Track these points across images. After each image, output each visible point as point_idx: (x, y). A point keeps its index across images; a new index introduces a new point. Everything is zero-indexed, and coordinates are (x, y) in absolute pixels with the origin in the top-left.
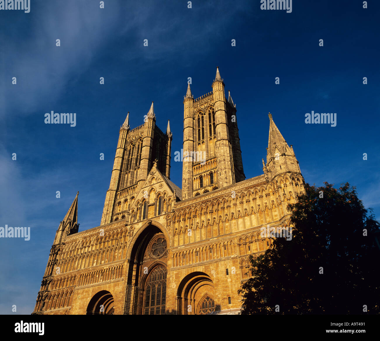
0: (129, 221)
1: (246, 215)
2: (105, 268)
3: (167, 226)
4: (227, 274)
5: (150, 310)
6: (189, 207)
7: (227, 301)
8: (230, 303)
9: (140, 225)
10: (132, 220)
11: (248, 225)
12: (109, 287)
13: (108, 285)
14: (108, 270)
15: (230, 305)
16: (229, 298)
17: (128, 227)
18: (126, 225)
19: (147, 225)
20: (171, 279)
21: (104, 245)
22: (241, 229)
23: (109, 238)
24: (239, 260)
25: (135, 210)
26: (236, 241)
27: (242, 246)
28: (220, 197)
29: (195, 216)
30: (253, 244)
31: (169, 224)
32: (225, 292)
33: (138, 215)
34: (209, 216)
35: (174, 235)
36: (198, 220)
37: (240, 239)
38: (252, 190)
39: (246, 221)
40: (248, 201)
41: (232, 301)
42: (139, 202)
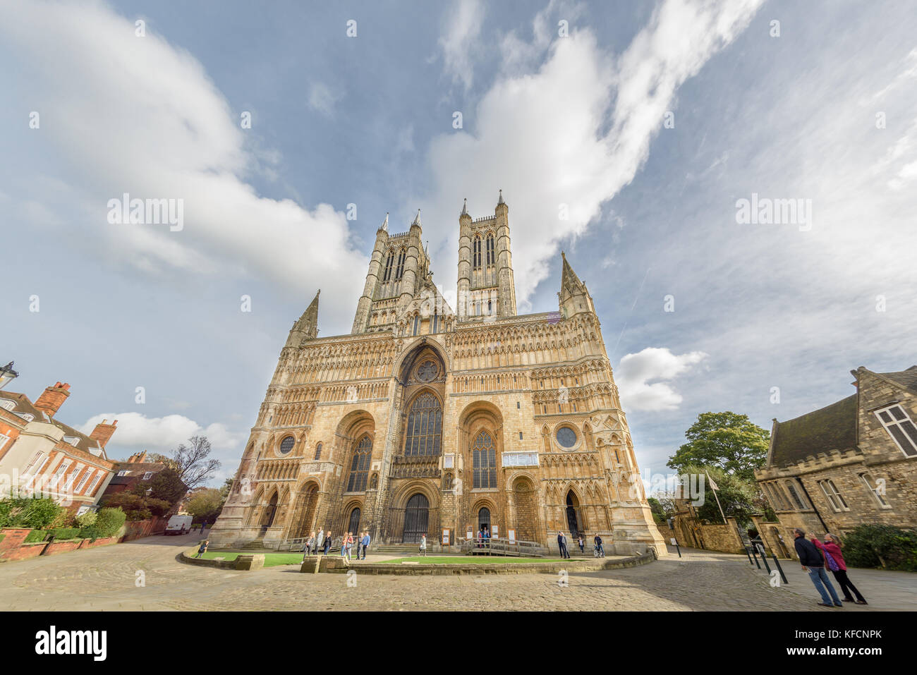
0: (397, 334)
1: (540, 349)
2: (362, 384)
3: (447, 346)
4: (519, 407)
5: (420, 438)
6: (472, 330)
7: (518, 436)
8: (521, 438)
9: (411, 340)
10: (400, 334)
11: (540, 360)
12: (368, 407)
13: (366, 404)
14: (367, 387)
15: (521, 441)
16: (521, 433)
17: (396, 341)
18: (393, 338)
19: (420, 342)
20: (451, 405)
21: (361, 357)
22: (533, 362)
23: (368, 350)
24: (531, 395)
25: (405, 322)
26: (528, 374)
27: (534, 380)
28: (511, 325)
29: (479, 341)
30: (548, 380)
31: (448, 345)
32: (516, 427)
33: (408, 329)
34: (495, 344)
35: (455, 358)
36: (482, 346)
37: (533, 373)
38: (547, 325)
39: (539, 355)
40: (541, 336)
41: (523, 437)
42: (409, 315)
